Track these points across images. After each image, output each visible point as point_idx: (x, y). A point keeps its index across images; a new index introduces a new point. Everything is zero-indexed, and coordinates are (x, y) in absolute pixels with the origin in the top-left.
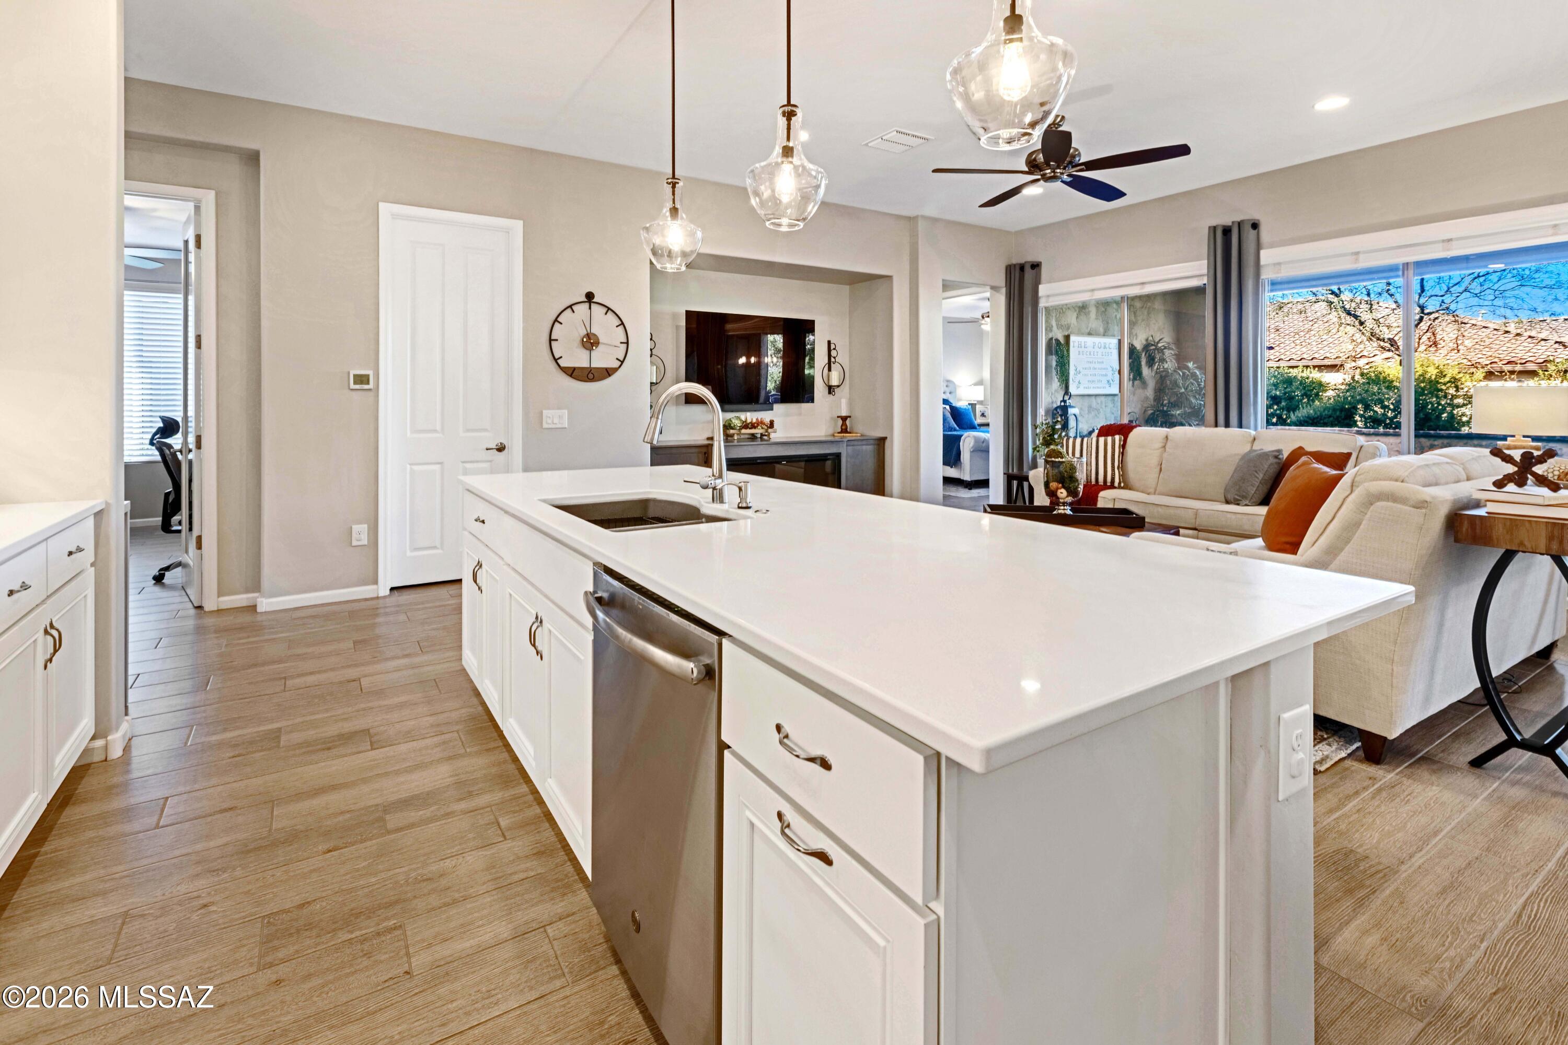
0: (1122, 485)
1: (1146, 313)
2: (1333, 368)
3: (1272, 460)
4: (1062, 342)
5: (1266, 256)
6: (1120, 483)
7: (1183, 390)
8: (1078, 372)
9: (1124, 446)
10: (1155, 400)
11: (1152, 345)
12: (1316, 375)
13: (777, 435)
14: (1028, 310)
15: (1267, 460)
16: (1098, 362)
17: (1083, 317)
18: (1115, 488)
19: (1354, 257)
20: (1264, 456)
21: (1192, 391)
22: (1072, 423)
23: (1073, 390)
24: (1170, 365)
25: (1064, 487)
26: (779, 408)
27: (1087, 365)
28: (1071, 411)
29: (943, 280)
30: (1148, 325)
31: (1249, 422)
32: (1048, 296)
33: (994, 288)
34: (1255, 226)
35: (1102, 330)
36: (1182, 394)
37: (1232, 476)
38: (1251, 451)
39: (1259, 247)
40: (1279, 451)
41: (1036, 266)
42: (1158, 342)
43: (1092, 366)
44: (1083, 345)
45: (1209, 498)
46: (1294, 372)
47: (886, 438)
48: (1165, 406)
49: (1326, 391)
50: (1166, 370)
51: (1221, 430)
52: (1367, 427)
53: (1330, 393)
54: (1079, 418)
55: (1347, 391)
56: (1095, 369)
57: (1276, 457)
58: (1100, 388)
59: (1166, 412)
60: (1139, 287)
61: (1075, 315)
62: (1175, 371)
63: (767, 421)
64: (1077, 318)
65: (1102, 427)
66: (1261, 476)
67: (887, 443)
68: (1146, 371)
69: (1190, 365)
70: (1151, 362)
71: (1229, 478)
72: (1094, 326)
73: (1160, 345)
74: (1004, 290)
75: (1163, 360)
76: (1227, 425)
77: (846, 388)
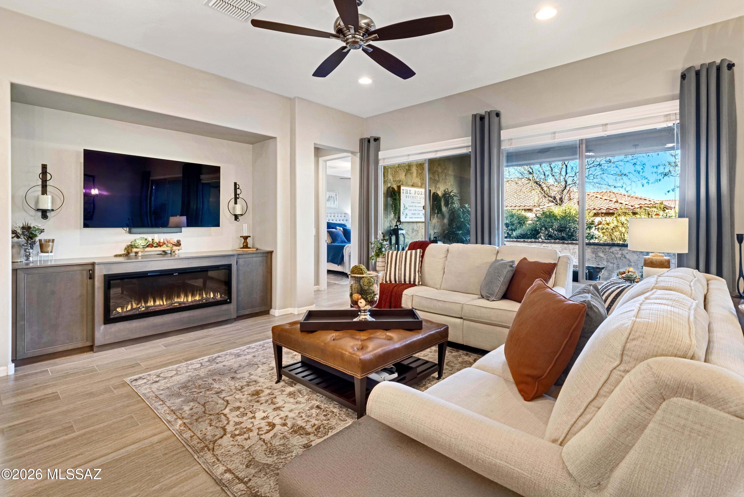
0: (420, 283)
1: (444, 176)
2: (530, 210)
3: (509, 268)
4: (396, 189)
5: (504, 134)
6: (419, 282)
7: (463, 220)
8: (405, 208)
9: (422, 257)
10: (449, 225)
11: (448, 194)
12: (523, 213)
13: (182, 252)
14: (372, 167)
15: (505, 268)
16: (418, 203)
17: (409, 175)
18: (416, 285)
19: (553, 135)
20: (504, 265)
21: (467, 220)
22: (401, 238)
23: (403, 219)
24: (456, 205)
25: (362, 298)
26: (187, 231)
27: (412, 204)
28: (400, 232)
29: (315, 144)
30: (445, 183)
31: (495, 240)
32: (384, 159)
33: (353, 153)
34: (498, 115)
35: (420, 184)
36: (462, 221)
37: (485, 279)
38: (496, 261)
39: (500, 129)
40: (513, 262)
41: (377, 140)
42: (451, 192)
43: (414, 204)
44: (409, 192)
45: (472, 292)
46: (514, 212)
47: (273, 251)
48: (454, 228)
49: (527, 221)
50: (454, 208)
51: (479, 246)
52: (546, 239)
53: (530, 222)
54: (406, 236)
55: (537, 221)
56: (416, 206)
57: (511, 266)
58: (419, 218)
59: (454, 232)
60: (434, 153)
61: (404, 174)
62: (459, 209)
63: (175, 240)
64: (405, 175)
65: (411, 244)
66: (502, 279)
67: (274, 254)
68: (444, 209)
69: (467, 206)
70: (447, 205)
71: (483, 278)
72: (415, 181)
73: (451, 194)
74: (359, 154)
75: (453, 203)
76: (483, 243)
77: (249, 216)
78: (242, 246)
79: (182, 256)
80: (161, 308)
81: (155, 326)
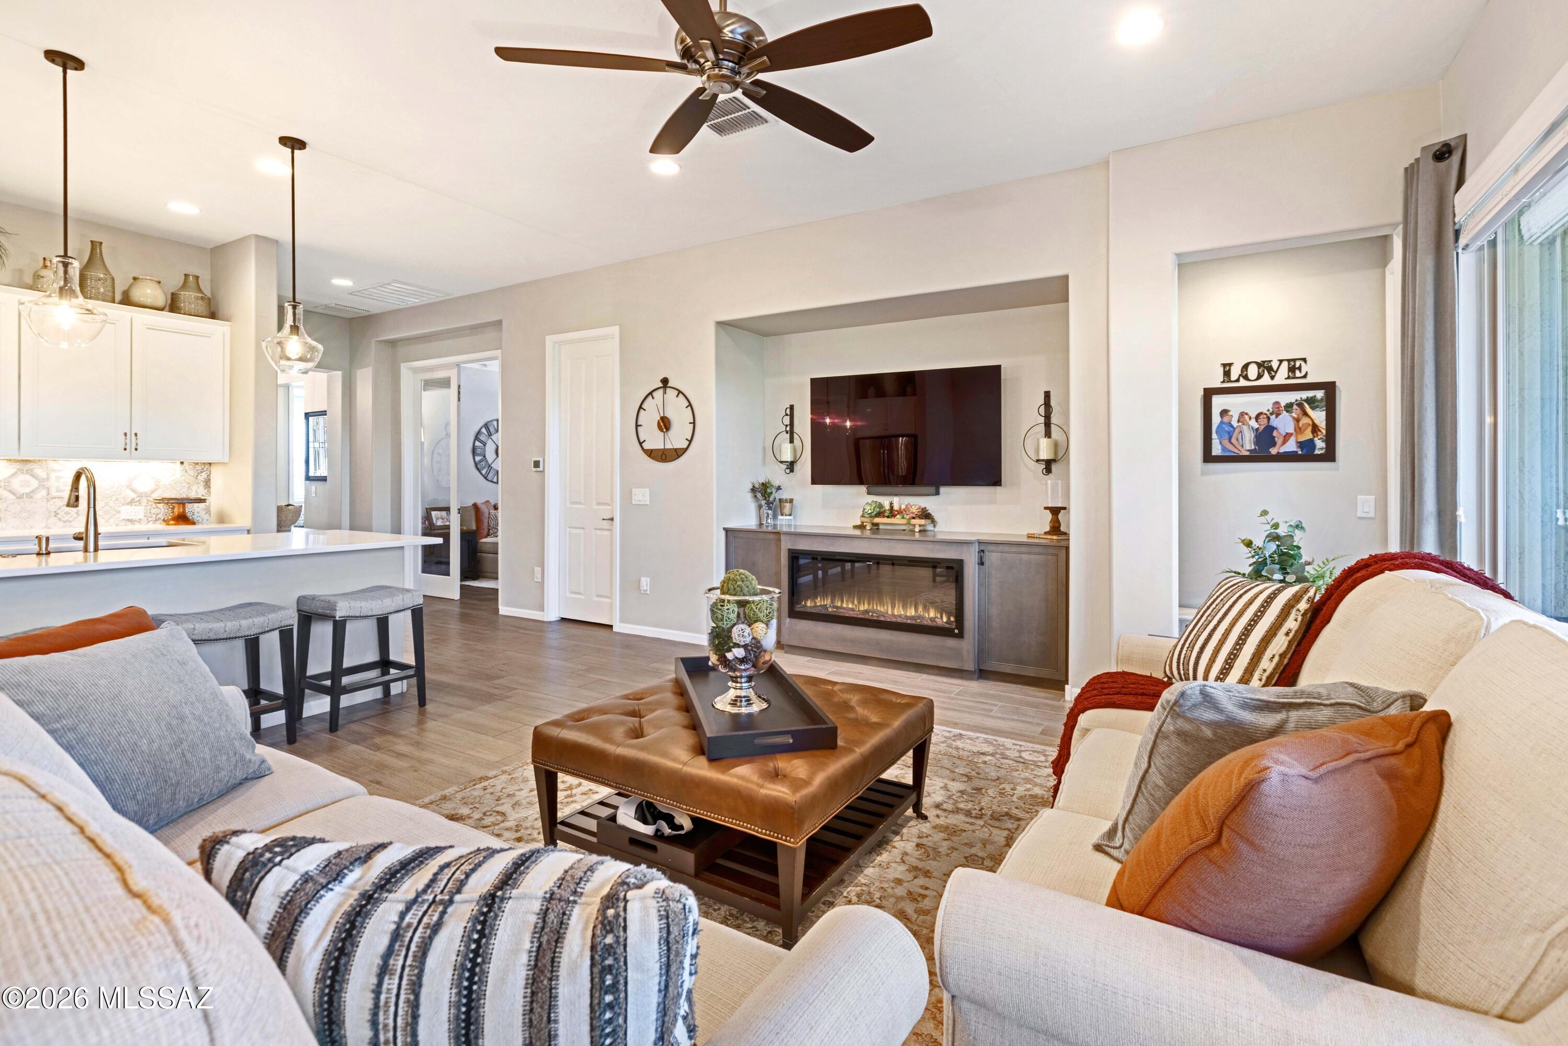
29: (1178, 255)
41: (1445, 152)
74: (1401, 228)
78: (1048, 529)
79: (940, 537)
80: (852, 614)
81: (844, 640)
